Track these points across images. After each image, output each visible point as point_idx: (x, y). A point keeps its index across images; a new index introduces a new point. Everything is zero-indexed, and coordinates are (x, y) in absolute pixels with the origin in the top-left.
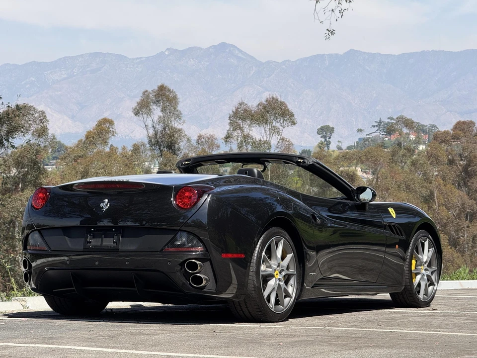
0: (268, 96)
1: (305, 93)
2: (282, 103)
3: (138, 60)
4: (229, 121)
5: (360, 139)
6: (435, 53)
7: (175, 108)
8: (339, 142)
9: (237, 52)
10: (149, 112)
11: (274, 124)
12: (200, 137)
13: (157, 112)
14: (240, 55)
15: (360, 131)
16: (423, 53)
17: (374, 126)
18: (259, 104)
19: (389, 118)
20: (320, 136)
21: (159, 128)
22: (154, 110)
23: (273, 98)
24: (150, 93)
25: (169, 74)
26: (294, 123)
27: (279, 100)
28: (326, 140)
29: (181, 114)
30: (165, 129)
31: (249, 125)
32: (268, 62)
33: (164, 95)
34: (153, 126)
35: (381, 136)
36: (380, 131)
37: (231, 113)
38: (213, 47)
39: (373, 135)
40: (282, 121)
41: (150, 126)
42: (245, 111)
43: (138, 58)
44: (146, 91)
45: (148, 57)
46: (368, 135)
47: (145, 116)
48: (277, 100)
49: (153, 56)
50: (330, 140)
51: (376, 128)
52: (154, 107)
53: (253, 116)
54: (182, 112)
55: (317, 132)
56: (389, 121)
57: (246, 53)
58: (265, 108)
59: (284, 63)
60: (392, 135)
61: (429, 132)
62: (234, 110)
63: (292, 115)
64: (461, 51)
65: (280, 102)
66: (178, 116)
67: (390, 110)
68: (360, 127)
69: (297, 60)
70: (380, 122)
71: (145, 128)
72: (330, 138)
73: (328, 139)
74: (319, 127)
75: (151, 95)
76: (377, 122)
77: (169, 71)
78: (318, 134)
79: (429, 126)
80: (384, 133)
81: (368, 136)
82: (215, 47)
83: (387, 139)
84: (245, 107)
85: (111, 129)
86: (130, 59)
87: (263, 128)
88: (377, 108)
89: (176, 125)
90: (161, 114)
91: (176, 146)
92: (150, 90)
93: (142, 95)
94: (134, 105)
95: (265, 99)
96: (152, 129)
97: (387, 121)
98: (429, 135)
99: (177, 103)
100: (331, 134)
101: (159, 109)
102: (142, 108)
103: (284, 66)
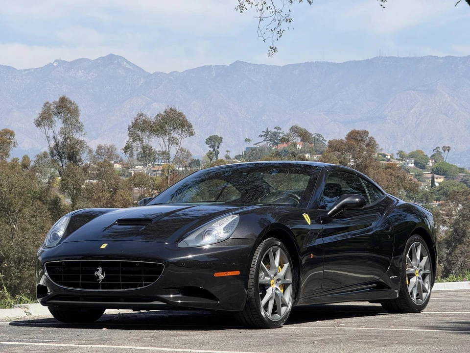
0: (167, 108)
1: (193, 103)
2: (180, 114)
3: (26, 72)
4: (129, 132)
5: (247, 148)
6: (318, 64)
7: (77, 121)
8: (227, 151)
9: (125, 63)
10: (51, 124)
11: (172, 135)
12: (100, 147)
13: (58, 124)
14: (128, 66)
15: (247, 140)
16: (308, 64)
17: (261, 136)
18: (157, 116)
19: (275, 128)
20: (209, 146)
21: (60, 139)
22: (56, 122)
23: (171, 109)
24: (51, 104)
25: (58, 85)
26: (192, 134)
27: (178, 111)
28: (214, 150)
29: (83, 126)
30: (66, 140)
31: (149, 136)
32: (156, 74)
33: (66, 106)
34: (54, 138)
35: (268, 145)
36: (267, 140)
37: (131, 124)
38: (101, 59)
39: (261, 144)
40: (180, 131)
41: (51, 137)
42: (145, 122)
43: (26, 70)
44: (48, 103)
45: (36, 69)
46: (256, 144)
47: (47, 128)
48: (175, 111)
49: (42, 68)
50: (218, 150)
51: (263, 138)
52: (55, 118)
53: (152, 127)
54: (84, 124)
55: (206, 142)
56: (276, 130)
57: (134, 64)
58: (163, 119)
59: (172, 74)
60: (279, 145)
61: (314, 142)
62: (134, 121)
63: (190, 126)
64: (344, 63)
65: (179, 113)
66: (80, 128)
67: (276, 120)
68: (247, 137)
69: (184, 72)
70: (267, 132)
71: (47, 140)
72: (218, 148)
73: (216, 149)
74: (207, 137)
75: (52, 107)
76: (264, 132)
77: (57, 82)
78: (207, 144)
79: (315, 135)
80: (271, 143)
81: (255, 146)
82: (103, 58)
83: (274, 148)
84: (144, 118)
85: (11, 140)
86: (18, 71)
87: (161, 139)
88: (263, 118)
89: (78, 136)
90: (62, 126)
91: (78, 157)
92: (51, 102)
93: (43, 107)
94: (37, 116)
95: (164, 109)
96: (53, 140)
97: (273, 130)
98: (315, 144)
99: (78, 115)
100: (219, 144)
101: (61, 121)
102: (44, 119)
103: (172, 78)
